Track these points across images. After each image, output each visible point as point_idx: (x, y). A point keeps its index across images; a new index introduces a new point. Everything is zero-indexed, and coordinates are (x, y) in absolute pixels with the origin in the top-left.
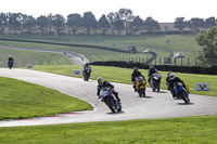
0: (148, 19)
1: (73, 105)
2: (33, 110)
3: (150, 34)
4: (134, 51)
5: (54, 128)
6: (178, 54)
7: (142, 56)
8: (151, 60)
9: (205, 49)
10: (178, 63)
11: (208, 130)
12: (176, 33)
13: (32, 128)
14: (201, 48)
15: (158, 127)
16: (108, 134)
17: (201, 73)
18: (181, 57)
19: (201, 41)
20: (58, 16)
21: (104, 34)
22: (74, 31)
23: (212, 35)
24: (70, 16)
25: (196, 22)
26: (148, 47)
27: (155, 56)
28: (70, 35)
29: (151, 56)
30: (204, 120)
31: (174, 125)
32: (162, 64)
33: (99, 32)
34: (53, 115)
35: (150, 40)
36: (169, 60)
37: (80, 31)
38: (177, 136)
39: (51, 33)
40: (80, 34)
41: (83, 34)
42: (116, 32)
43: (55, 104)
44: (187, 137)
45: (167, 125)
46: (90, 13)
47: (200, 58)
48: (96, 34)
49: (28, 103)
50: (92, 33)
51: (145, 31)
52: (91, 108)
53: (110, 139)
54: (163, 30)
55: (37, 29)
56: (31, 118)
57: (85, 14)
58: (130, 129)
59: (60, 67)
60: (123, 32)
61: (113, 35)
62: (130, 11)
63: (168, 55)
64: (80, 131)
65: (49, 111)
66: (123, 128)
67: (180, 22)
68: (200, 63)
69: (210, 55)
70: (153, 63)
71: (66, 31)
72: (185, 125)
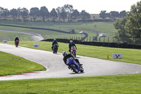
0: (83, 11)
1: (33, 67)
2: (7, 70)
3: (84, 21)
4: (73, 32)
5: (20, 82)
6: (101, 35)
7: (78, 36)
8: (84, 38)
9: (119, 32)
10: (102, 41)
11: (121, 84)
12: (101, 21)
13: (6, 82)
14: (117, 31)
15: (89, 82)
17: (117, 47)
18: (104, 36)
19: (117, 26)
20: (25, 9)
21: (54, 21)
22: (34, 19)
23: (124, 22)
24: (32, 9)
25: (114, 14)
26: (82, 29)
27: (87, 35)
28: (31, 21)
29: (84, 36)
30: (118, 78)
31: (99, 80)
32: (92, 41)
33: (51, 19)
34: (20, 74)
35: (84, 25)
36: (96, 38)
37: (38, 19)
39: (20, 20)
40: (38, 21)
41: (40, 21)
42: (61, 20)
43: (21, 66)
44: (107, 89)
46: (45, 7)
47: (116, 37)
48: (48, 21)
49: (4, 66)
50: (46, 20)
51: (80, 19)
52: (45, 69)
53: (57, 90)
54: (92, 19)
55: (10, 17)
56: (6, 75)
57: (42, 8)
58: (70, 83)
59: (25, 42)
60: (66, 20)
61: (60, 22)
62: (71, 6)
63: (95, 35)
64: (38, 84)
65: (17, 71)
66: (66, 82)
67: (103, 14)
68: (116, 41)
69: (123, 35)
70: (86, 40)
71: (29, 19)
72: (106, 81)
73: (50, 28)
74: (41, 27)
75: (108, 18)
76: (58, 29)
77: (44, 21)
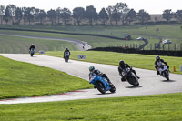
0: (141, 11)
1: (78, 85)
2: (45, 89)
3: (143, 24)
4: (129, 38)
5: (62, 104)
7: (135, 43)
8: (144, 46)
10: (166, 49)
12: (164, 23)
13: (44, 104)
15: (150, 102)
16: (108, 108)
18: (168, 43)
20: (65, 9)
21: (104, 25)
22: (79, 22)
24: (75, 10)
26: (141, 35)
27: (146, 42)
28: (75, 25)
29: (143, 42)
31: (163, 100)
32: (153, 49)
33: (99, 22)
34: (62, 93)
35: (143, 29)
36: (159, 46)
37: (83, 22)
38: (165, 110)
39: (60, 24)
40: (84, 25)
41: (86, 25)
42: (114, 22)
43: (63, 83)
44: (174, 110)
45: (157, 100)
46: (92, 7)
48: (97, 24)
49: (40, 83)
50: (94, 23)
51: (138, 21)
53: (109, 113)
54: (154, 20)
55: (47, 21)
56: (43, 95)
57: (88, 8)
58: (126, 104)
60: (120, 23)
61: (112, 25)
62: (125, 5)
63: (158, 41)
64: (85, 106)
65: (58, 89)
66: (120, 103)
67: (167, 14)
70: (145, 48)
71: (72, 22)
72: (172, 100)
73: (99, 33)
74: (87, 33)
75: (173, 19)
76: (109, 35)
77: (91, 25)
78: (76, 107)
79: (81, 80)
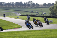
2: (6, 28)
3: (37, 7)
4: (33, 12)
6: (44, 13)
7: (35, 13)
8: (37, 14)
9: (51, 12)
10: (44, 15)
11: (52, 33)
12: (44, 7)
14: (50, 11)
15: (39, 32)
16: (26, 34)
19: (50, 9)
20: (13, 3)
21: (25, 8)
22: (17, 7)
23: (53, 8)
25: (49, 4)
26: (36, 11)
27: (38, 13)
29: (37, 13)
30: (51, 30)
31: (43, 31)
32: (40, 15)
33: (24, 7)
34: (12, 29)
35: (37, 9)
36: (42, 14)
38: (44, 34)
39: (11, 7)
40: (19, 8)
42: (28, 7)
43: (12, 26)
44: (47, 35)
45: (41, 31)
46: (21, 2)
47: (50, 14)
49: (5, 26)
50: (22, 7)
51: (36, 7)
54: (40, 6)
55: (7, 6)
56: (6, 30)
57: (20, 2)
59: (13, 16)
60: (30, 7)
61: (27, 8)
62: (32, 2)
63: (42, 13)
65: (10, 28)
67: (45, 4)
68: (50, 15)
69: (53, 13)
70: (38, 15)
71: (15, 7)
73: (23, 10)
75: (47, 6)
76: (26, 11)
77: (21, 8)
78: (16, 33)
79: (18, 25)
